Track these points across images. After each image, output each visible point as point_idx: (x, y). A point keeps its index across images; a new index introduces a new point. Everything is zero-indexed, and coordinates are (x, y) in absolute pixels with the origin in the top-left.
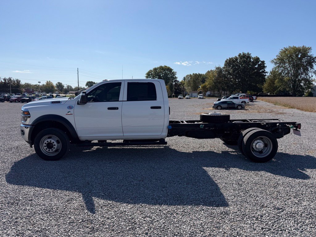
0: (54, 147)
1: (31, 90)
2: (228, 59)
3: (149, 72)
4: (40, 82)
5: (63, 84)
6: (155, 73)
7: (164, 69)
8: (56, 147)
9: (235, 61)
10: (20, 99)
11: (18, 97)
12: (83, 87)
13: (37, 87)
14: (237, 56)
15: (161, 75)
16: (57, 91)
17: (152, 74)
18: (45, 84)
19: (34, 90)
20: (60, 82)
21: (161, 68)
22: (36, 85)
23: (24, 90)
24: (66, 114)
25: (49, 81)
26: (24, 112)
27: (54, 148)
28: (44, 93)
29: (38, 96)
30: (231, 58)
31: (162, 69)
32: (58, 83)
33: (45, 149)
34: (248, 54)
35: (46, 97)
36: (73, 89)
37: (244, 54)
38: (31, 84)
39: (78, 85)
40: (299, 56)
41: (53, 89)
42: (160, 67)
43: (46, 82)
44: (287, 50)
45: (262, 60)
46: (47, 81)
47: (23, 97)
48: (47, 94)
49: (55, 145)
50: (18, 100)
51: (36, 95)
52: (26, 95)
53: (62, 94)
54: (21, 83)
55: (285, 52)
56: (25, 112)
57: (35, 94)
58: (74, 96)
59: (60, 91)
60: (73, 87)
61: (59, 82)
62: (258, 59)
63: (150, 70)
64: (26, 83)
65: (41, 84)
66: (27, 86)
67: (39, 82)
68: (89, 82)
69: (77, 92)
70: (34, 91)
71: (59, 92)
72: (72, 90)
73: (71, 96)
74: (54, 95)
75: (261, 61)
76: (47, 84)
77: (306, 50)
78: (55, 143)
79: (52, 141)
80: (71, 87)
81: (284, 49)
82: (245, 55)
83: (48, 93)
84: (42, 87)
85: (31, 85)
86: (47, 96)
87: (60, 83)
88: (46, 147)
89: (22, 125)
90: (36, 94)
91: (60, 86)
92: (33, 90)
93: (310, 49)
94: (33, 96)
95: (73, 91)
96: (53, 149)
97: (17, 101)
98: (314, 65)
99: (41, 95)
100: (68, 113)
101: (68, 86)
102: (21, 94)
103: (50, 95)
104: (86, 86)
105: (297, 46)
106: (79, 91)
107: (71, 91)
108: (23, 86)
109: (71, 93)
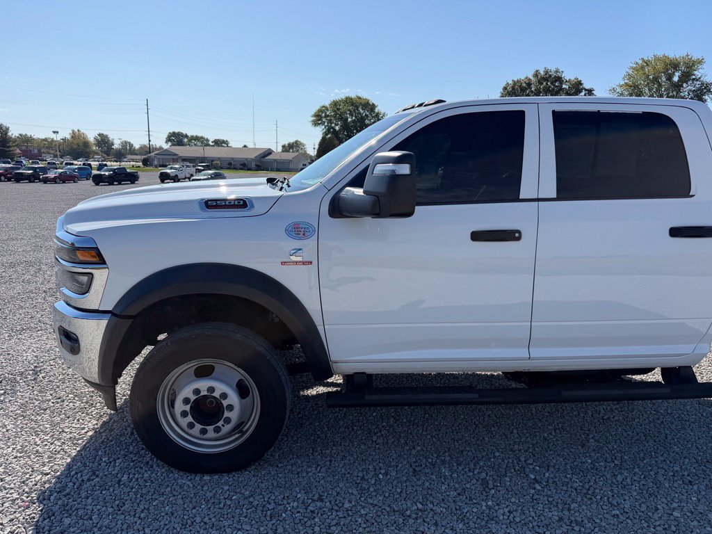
0: (226, 414)
1: (36, 151)
2: (511, 82)
3: (320, 111)
4: (57, 132)
5: (111, 137)
6: (336, 114)
7: (356, 106)
8: (234, 415)
9: (526, 89)
10: (11, 174)
11: (6, 169)
12: (158, 146)
13: (48, 145)
14: (531, 78)
15: (349, 120)
16: (97, 154)
17: (327, 116)
18: (68, 137)
19: (42, 151)
20: (105, 133)
21: (349, 101)
22: (46, 140)
23: (18, 151)
24: (283, 263)
25: (78, 131)
26: (73, 249)
27: (228, 420)
28: (67, 159)
29: (54, 166)
30: (516, 79)
31: (352, 105)
32: (99, 135)
33: (184, 425)
34: (557, 71)
35: (76, 169)
36: (134, 150)
37: (546, 72)
38: (34, 137)
39: (150, 141)
40: (676, 79)
41: (88, 150)
42: (347, 98)
43: (71, 132)
44: (647, 63)
45: (587, 87)
46: (73, 131)
47: (19, 169)
48: (75, 162)
49: (230, 408)
50: (5, 176)
51: (49, 163)
52: (24, 162)
53: (111, 161)
54: (10, 134)
55: (642, 68)
56: (78, 249)
57: (46, 161)
58: (139, 167)
59: (105, 155)
60: (137, 146)
61: (101, 132)
62: (580, 83)
63: (323, 107)
64: (20, 135)
65: (58, 138)
66: (26, 140)
67: (54, 132)
68: (174, 133)
69: (146, 157)
70: (43, 155)
71: (104, 157)
72: (133, 152)
73: (133, 166)
74: (92, 163)
75: (586, 90)
76: (72, 137)
77: (693, 65)
78: (233, 398)
79: (220, 388)
80: (131, 145)
81: (640, 62)
82: (550, 76)
83: (75, 159)
84: (60, 145)
85: (34, 139)
86: (77, 167)
87: (103, 134)
88: (190, 419)
89: (61, 305)
90: (49, 160)
91: (103, 141)
92: (39, 151)
93: (700, 62)
94: (41, 166)
95: (136, 154)
96: (220, 424)
97: (3, 178)
98: (709, 100)
99: (62, 164)
100: (294, 258)
101: (125, 144)
102: (12, 160)
103: (84, 164)
104: (166, 142)
105: (671, 56)
106: (152, 154)
107: (131, 154)
108: (15, 141)
109: (133, 160)
